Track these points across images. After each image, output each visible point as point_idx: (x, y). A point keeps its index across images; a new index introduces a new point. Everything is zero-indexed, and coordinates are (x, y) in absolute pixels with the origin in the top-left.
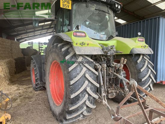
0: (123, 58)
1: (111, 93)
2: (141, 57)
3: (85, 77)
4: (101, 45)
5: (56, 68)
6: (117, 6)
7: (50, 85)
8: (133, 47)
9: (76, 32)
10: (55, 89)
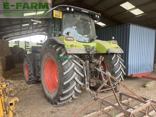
0: (101, 56)
1: (92, 82)
2: (115, 55)
3: (74, 70)
4: (85, 46)
5: (50, 64)
6: (96, 16)
7: (45, 77)
8: (109, 48)
9: (67, 37)
10: (49, 81)
